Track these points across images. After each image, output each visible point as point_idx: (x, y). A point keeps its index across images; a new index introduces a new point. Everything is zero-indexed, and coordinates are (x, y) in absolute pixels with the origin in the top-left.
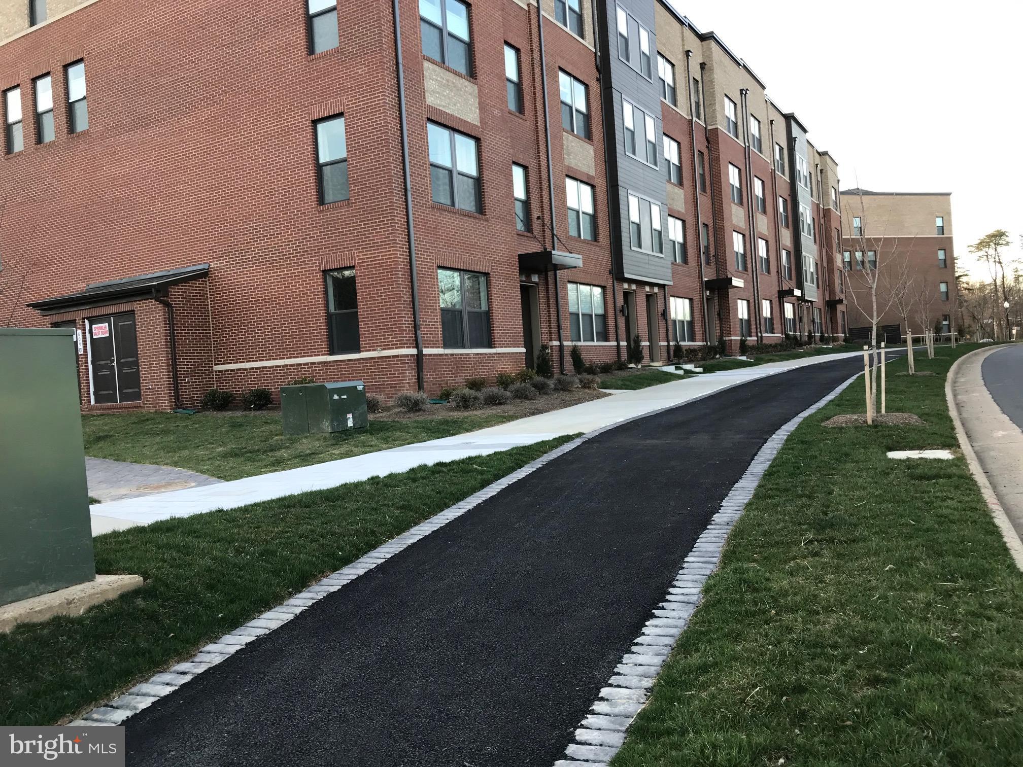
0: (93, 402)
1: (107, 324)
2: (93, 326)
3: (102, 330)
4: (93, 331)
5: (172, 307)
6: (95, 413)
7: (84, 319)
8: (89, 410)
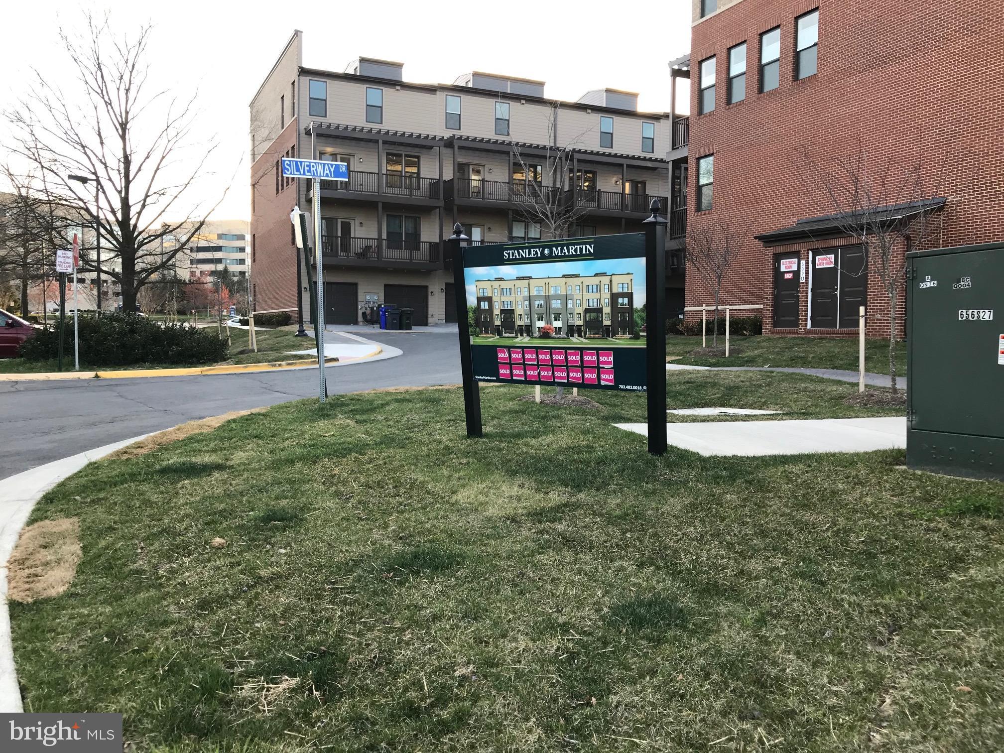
0: (809, 326)
1: (833, 256)
2: (817, 257)
3: (826, 261)
4: (817, 261)
5: (911, 240)
6: (812, 336)
7: (808, 250)
8: (806, 333)
